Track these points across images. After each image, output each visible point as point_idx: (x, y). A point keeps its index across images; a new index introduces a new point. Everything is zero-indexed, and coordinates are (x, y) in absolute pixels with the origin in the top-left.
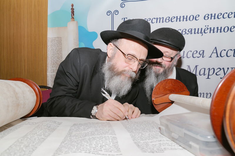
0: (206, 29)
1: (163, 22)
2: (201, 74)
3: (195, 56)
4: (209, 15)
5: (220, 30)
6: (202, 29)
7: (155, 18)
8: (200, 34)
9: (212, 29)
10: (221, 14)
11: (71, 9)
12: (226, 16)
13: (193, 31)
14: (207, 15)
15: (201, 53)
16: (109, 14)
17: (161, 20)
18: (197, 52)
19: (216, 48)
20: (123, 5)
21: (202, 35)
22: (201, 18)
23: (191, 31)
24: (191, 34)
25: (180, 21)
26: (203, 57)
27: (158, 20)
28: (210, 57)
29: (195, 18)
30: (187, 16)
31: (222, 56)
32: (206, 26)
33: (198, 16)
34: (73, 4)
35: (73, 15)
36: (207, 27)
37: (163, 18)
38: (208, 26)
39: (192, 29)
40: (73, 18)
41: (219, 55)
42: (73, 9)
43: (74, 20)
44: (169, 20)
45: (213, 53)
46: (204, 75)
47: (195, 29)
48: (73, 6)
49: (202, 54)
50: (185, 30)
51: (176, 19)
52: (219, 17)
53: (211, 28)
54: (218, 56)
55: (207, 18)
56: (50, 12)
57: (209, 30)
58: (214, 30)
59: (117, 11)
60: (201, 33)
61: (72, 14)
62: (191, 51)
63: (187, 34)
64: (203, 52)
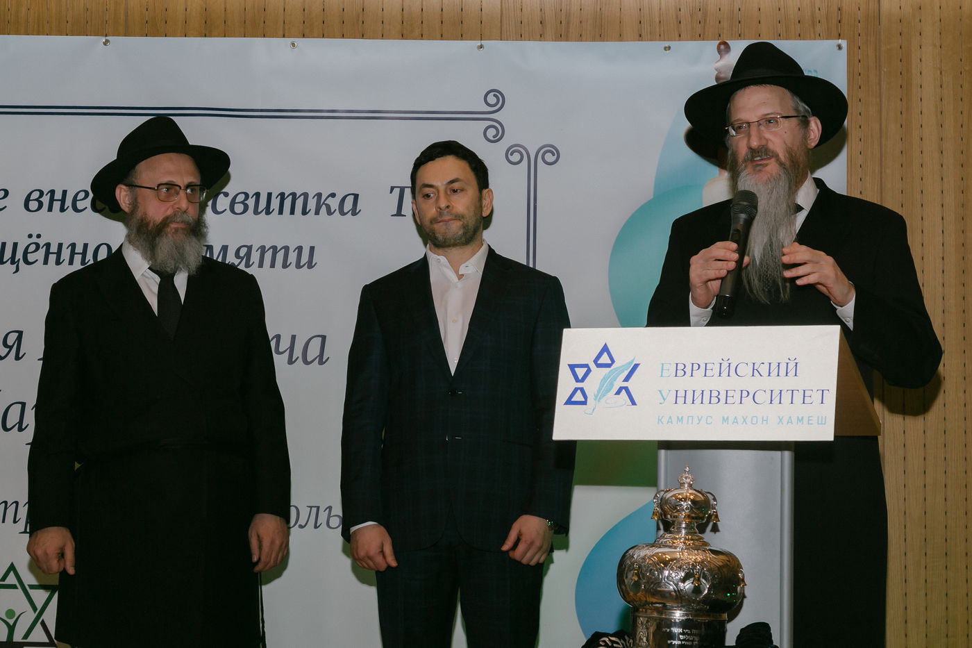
0: (33, 248)
2: (9, 426)
4: (42, 193)
5: (81, 255)
6: (15, 245)
8: (9, 268)
9: (54, 249)
14: (35, 195)
15: (10, 342)
21: (17, 269)
22: (15, 202)
26: (17, 358)
32: (30, 236)
36: (34, 239)
38: (39, 236)
46: (21, 429)
49: (15, 345)
52: (80, 205)
53: (48, 245)
55: (37, 204)
57: (42, 251)
58: (59, 253)
60: (13, 263)
64: (19, 339)
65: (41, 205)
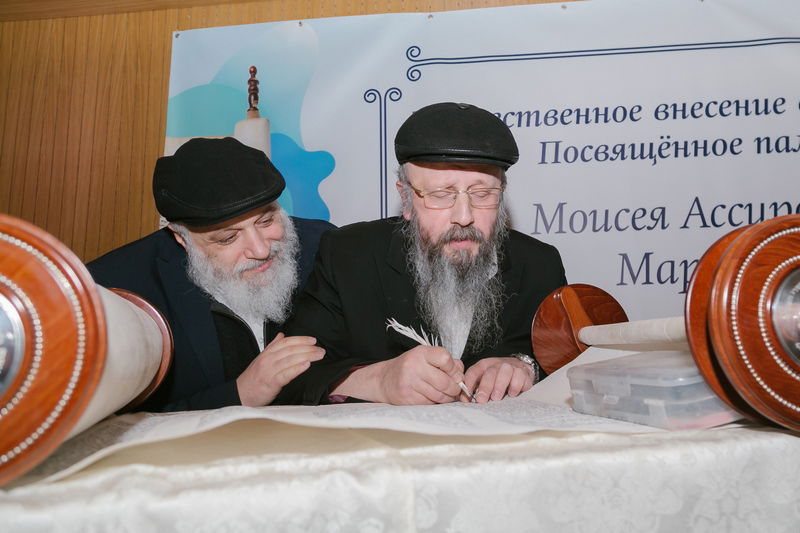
0: (665, 146)
1: (537, 125)
2: (663, 280)
3: (639, 223)
4: (667, 107)
5: (703, 148)
6: (651, 145)
7: (513, 114)
8: (649, 161)
9: (681, 145)
10: (701, 105)
11: (249, 81)
12: (714, 109)
13: (628, 152)
14: (663, 108)
15: (656, 216)
16: (371, 98)
17: (533, 118)
18: (644, 211)
19: (697, 200)
20: (416, 74)
21: (655, 162)
22: (647, 114)
23: (623, 150)
24: (623, 158)
25: (587, 122)
26: (663, 227)
27: (524, 119)
28: (685, 226)
29: (630, 115)
30: (606, 109)
31: (717, 223)
32: (662, 137)
33: (636, 109)
34: (255, 68)
35: (256, 98)
36: (665, 139)
37: (537, 112)
38: (668, 137)
39: (623, 146)
40: (255, 109)
41: (709, 222)
42: (256, 82)
43: (258, 116)
44: (556, 120)
45: (690, 214)
46: (673, 282)
47: (633, 146)
48: (254, 71)
49: (660, 218)
50: (604, 148)
51: (574, 115)
52: (697, 113)
53: (676, 143)
54: (705, 225)
55: (664, 114)
56: (175, 89)
57: (673, 148)
58: (686, 148)
59: (397, 91)
60: (651, 157)
61: (252, 97)
62: (627, 211)
63: (612, 159)
64: (663, 213)
65: (667, 115)
